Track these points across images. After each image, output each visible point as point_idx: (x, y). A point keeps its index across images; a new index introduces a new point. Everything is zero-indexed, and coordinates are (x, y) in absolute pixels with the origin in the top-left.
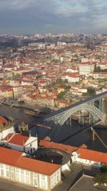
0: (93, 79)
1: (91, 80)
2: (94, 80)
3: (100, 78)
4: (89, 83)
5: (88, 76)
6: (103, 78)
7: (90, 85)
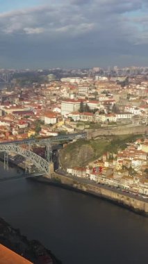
0: (72, 120)
1: (68, 122)
2: (72, 123)
3: (82, 120)
4: (63, 126)
5: (67, 117)
6: (86, 120)
7: (65, 128)
